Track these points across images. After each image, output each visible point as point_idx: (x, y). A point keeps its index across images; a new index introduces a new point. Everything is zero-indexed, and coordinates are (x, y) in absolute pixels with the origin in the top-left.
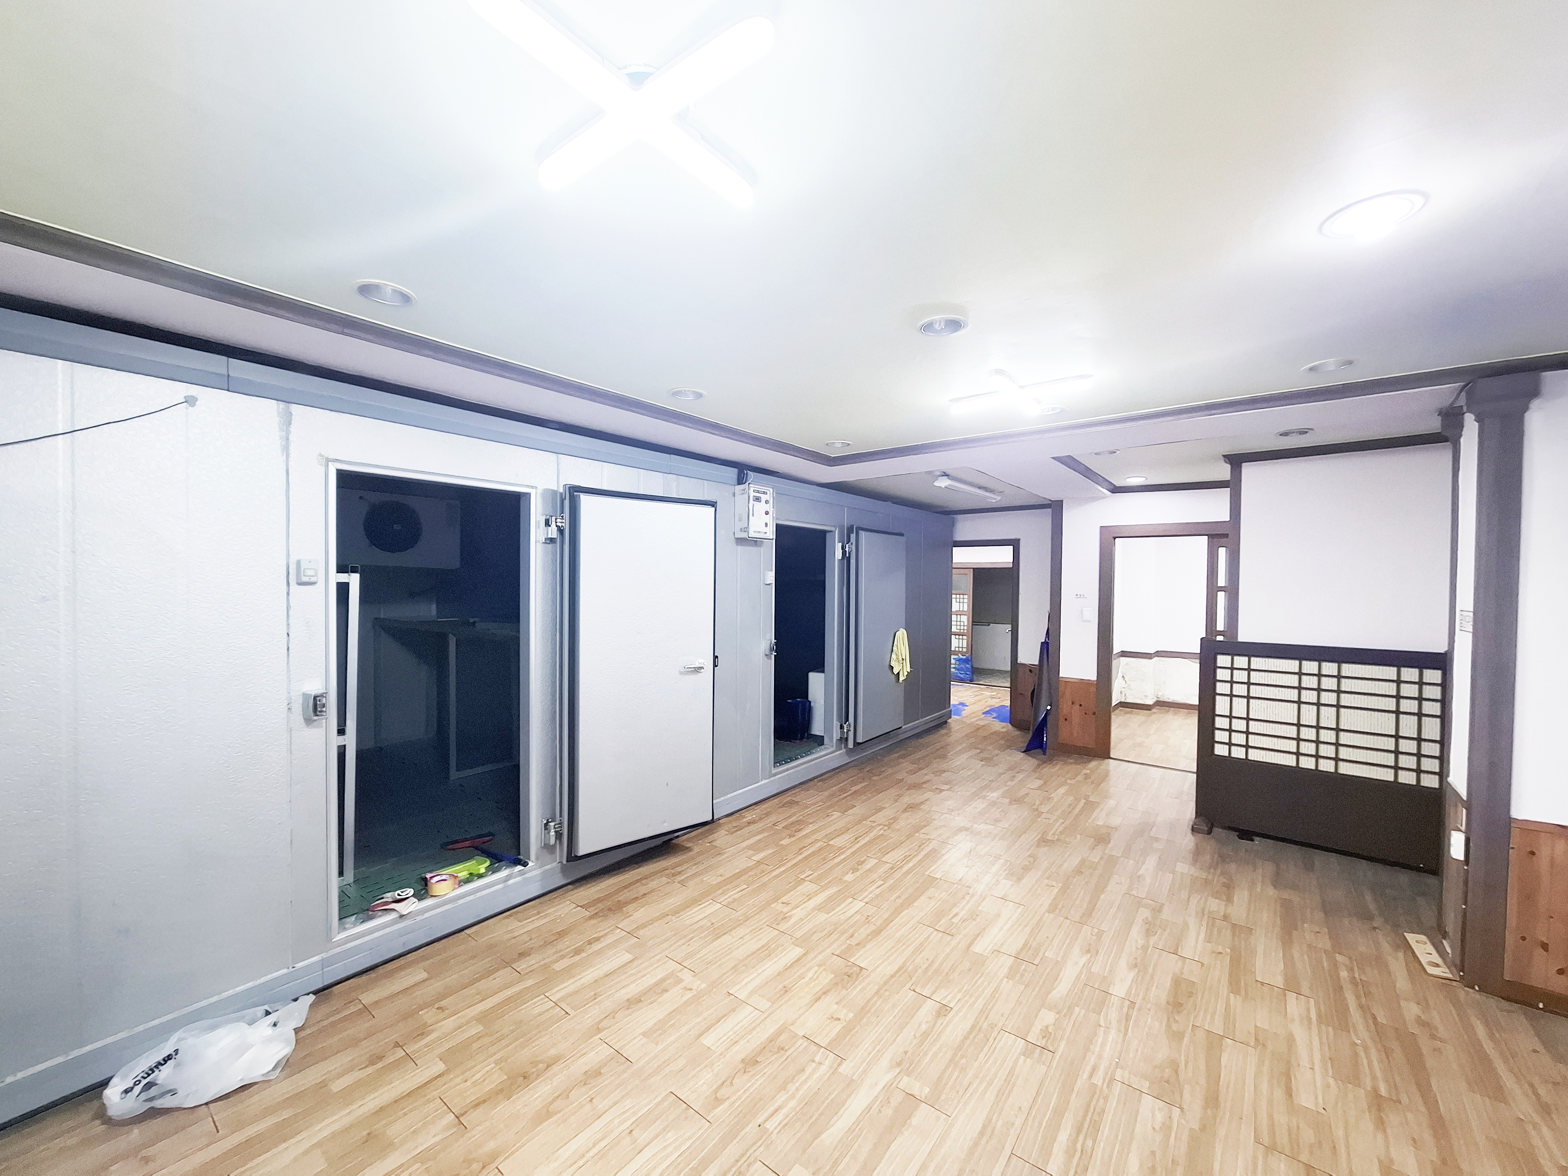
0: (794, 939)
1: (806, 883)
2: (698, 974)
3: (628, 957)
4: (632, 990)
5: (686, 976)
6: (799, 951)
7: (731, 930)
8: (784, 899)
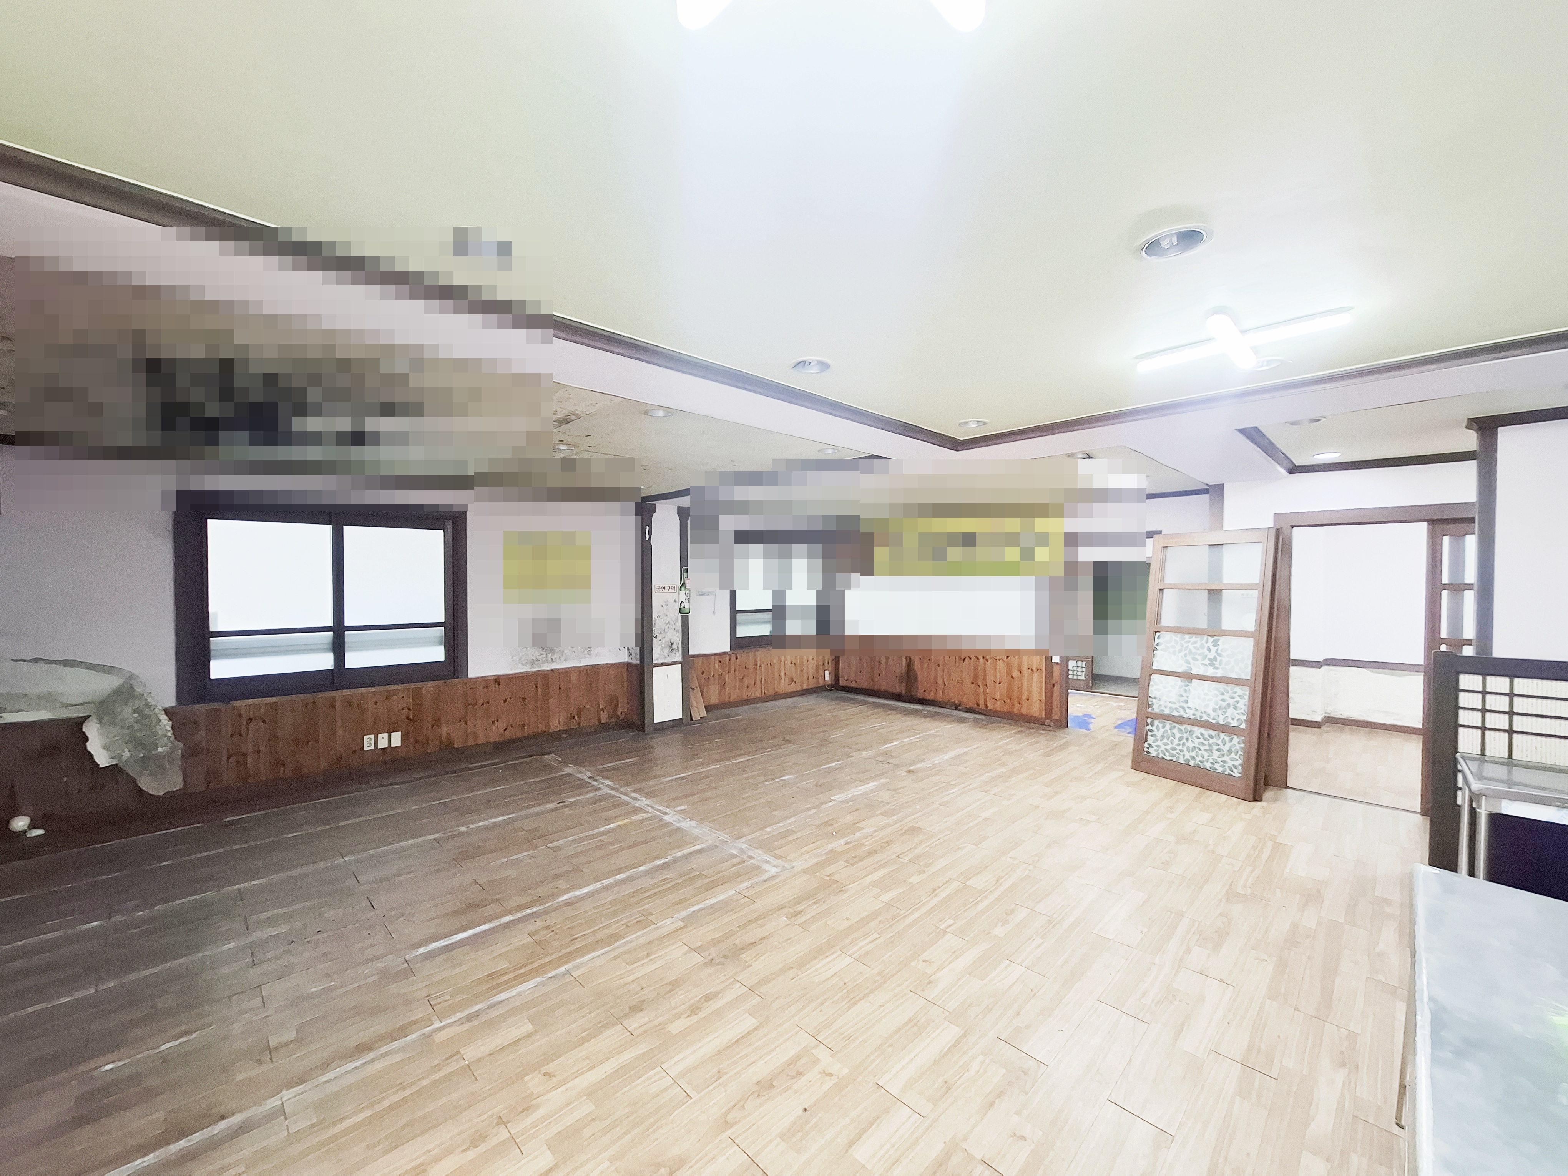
0: (946, 1013)
1: (949, 936)
2: (837, 1053)
3: (751, 1022)
4: (761, 1069)
5: (823, 1054)
6: (954, 1031)
7: (867, 995)
8: (925, 956)
